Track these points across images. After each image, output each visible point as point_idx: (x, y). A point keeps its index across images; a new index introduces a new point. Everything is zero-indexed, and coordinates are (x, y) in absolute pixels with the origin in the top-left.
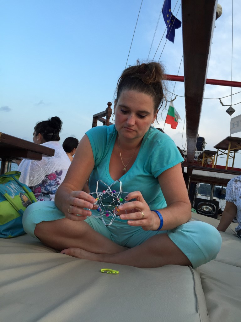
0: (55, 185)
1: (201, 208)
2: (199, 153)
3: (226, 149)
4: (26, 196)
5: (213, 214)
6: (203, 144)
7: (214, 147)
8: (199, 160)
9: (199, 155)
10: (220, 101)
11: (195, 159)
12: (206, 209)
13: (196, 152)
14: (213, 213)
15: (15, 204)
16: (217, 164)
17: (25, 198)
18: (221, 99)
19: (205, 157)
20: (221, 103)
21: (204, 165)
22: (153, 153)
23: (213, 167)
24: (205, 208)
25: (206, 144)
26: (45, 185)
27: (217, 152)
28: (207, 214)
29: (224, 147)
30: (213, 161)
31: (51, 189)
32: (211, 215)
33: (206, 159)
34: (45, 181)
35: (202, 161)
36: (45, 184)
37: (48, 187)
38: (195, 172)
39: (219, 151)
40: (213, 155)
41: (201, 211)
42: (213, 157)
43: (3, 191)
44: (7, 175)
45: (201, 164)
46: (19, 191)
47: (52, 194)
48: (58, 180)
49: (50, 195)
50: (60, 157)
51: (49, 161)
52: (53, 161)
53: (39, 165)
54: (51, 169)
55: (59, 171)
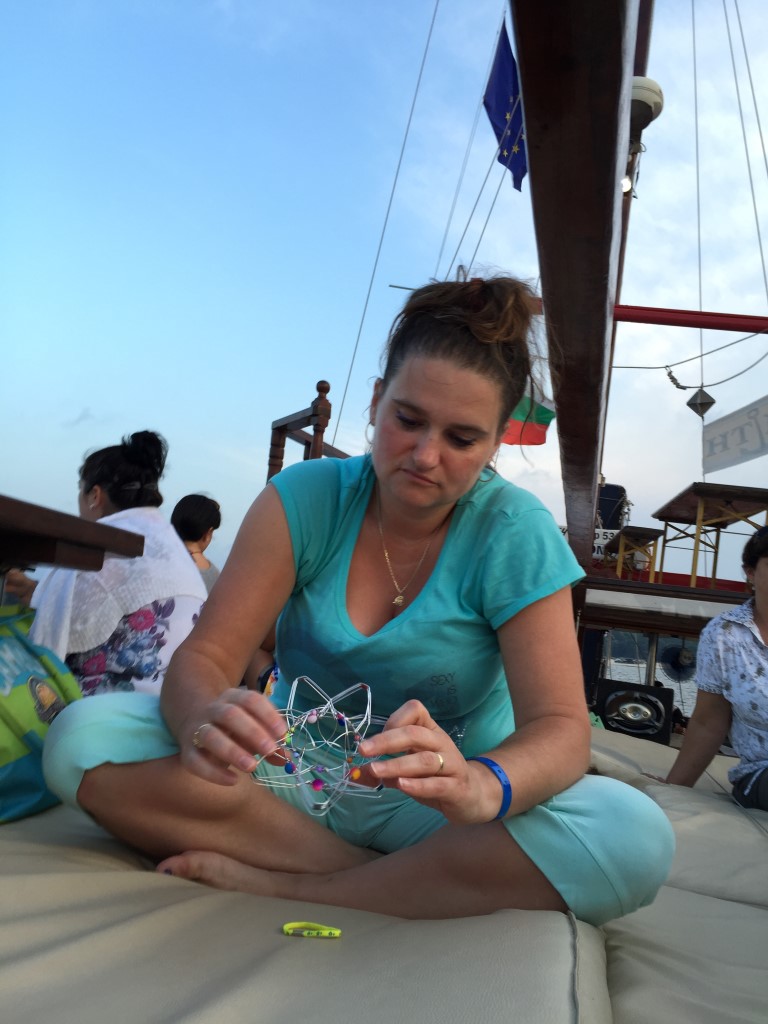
0: (150, 646)
1: (618, 711)
2: (609, 536)
3: (691, 521)
4: (51, 688)
5: (656, 731)
6: (621, 507)
7: (655, 516)
8: (609, 558)
9: (608, 540)
10: (670, 374)
11: (595, 555)
12: (635, 715)
13: (600, 531)
14: (655, 727)
15: (13, 713)
16: (665, 570)
17: (47, 695)
18: (672, 369)
19: (627, 548)
20: (673, 380)
21: (624, 575)
22: (490, 549)
23: (652, 580)
24: (629, 711)
25: (631, 507)
26: (120, 648)
27: (664, 533)
28: (637, 730)
29: (684, 514)
30: (652, 559)
31: (137, 660)
32: (650, 732)
33: (628, 553)
34: (121, 635)
35: (616, 561)
36: (119, 645)
37: (127, 655)
38: (595, 596)
39: (669, 528)
40: (652, 542)
41: (617, 721)
42: (651, 548)
45: (615, 571)
46: (28, 671)
47: (140, 677)
48: (160, 629)
49: (134, 681)
50: (167, 559)
51: (133, 571)
52: (144, 571)
53: (103, 584)
54: (138, 595)
55: (163, 604)
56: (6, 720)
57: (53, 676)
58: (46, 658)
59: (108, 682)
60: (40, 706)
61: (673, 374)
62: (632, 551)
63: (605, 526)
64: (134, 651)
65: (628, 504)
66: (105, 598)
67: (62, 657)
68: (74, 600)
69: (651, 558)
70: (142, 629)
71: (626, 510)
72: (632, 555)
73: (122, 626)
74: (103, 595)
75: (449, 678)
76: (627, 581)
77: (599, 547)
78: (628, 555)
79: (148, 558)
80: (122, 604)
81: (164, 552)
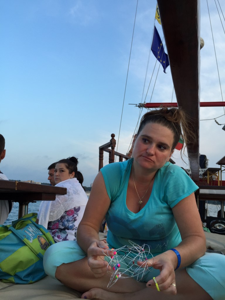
0: (72, 221)
1: (214, 226)
2: (203, 171)
4: (44, 238)
6: (205, 161)
7: (217, 164)
8: (204, 178)
9: (203, 172)
10: (216, 121)
11: (200, 177)
12: (219, 227)
13: (200, 169)
15: (34, 247)
16: (222, 180)
17: (43, 241)
18: (216, 119)
19: (210, 174)
20: (217, 123)
21: (210, 183)
22: (168, 183)
23: (219, 185)
25: (208, 161)
26: (63, 221)
27: (220, 169)
28: (221, 232)
31: (68, 224)
34: (64, 217)
35: (207, 178)
36: (63, 220)
37: (65, 223)
38: (202, 191)
39: (222, 167)
40: (218, 172)
41: (214, 230)
42: (217, 174)
43: (22, 236)
44: (25, 219)
45: (207, 182)
46: (37, 234)
47: (68, 229)
48: (75, 216)
49: (67, 231)
50: (79, 195)
51: (69, 198)
52: (72, 198)
53: (60, 202)
54: (70, 205)
55: (77, 208)
56: (32, 250)
57: (44, 234)
58: (41, 229)
59: (59, 231)
60: (41, 244)
61: (217, 121)
62: (212, 175)
63: (202, 168)
64: (67, 222)
65: (207, 160)
66: (60, 206)
67: (46, 227)
68: (51, 206)
69: (217, 177)
70: (70, 216)
72: (212, 177)
73: (64, 214)
74: (60, 205)
75: (162, 225)
76: (211, 185)
77: (201, 174)
78: (210, 176)
79: (74, 194)
80: (65, 207)
81: (78, 193)
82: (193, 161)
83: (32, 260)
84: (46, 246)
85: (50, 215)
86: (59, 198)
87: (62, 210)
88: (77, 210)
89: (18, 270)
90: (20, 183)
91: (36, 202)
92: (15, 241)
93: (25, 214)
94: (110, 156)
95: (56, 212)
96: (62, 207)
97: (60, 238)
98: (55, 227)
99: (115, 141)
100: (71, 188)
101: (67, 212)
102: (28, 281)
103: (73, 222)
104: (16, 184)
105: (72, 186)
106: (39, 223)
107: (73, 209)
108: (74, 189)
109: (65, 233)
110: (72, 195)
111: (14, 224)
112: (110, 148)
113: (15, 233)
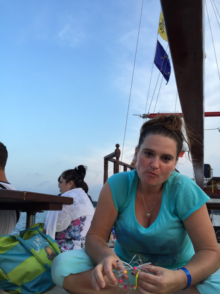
1: (219, 236)
2: (208, 180)
6: (209, 171)
8: (209, 187)
9: (207, 182)
10: (219, 130)
11: (204, 186)
13: (205, 179)
15: (41, 258)
25: (213, 170)
26: (70, 231)
31: (74, 235)
34: (70, 227)
35: (211, 187)
37: (71, 233)
41: (219, 239)
43: (30, 246)
44: (32, 229)
45: (212, 191)
46: (44, 244)
47: (75, 240)
48: (82, 225)
49: (73, 241)
50: (85, 204)
51: (75, 208)
52: (78, 208)
53: (66, 211)
54: (76, 215)
55: (83, 217)
56: (39, 261)
57: (51, 245)
58: (48, 239)
59: (65, 242)
60: (48, 254)
63: (206, 177)
64: (74, 232)
67: (54, 238)
68: (58, 216)
70: (76, 225)
71: (211, 171)
73: (71, 224)
74: (66, 215)
75: (173, 240)
76: (216, 194)
77: (205, 184)
78: (215, 185)
79: (79, 204)
80: (71, 217)
81: (84, 202)
82: (197, 170)
83: (39, 270)
84: (53, 256)
85: (57, 226)
86: (66, 208)
87: (68, 220)
88: (83, 219)
89: (25, 281)
90: (29, 194)
91: (43, 212)
92: (23, 251)
93: (32, 225)
94: (114, 166)
95: (63, 222)
96: (69, 217)
97: (67, 248)
98: (62, 237)
99: (120, 151)
100: (77, 198)
101: (74, 222)
102: (35, 292)
103: (79, 232)
104: (25, 194)
105: (77, 196)
106: (47, 234)
107: (79, 219)
108: (80, 199)
109: (72, 243)
110: (78, 204)
111: (22, 234)
112: (115, 158)
113: (23, 243)
